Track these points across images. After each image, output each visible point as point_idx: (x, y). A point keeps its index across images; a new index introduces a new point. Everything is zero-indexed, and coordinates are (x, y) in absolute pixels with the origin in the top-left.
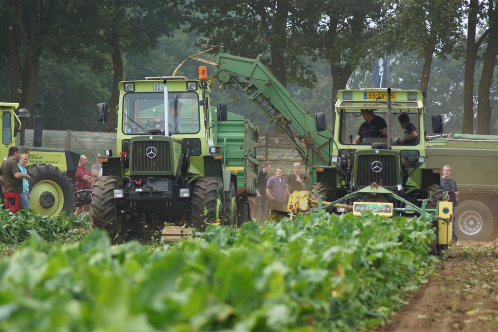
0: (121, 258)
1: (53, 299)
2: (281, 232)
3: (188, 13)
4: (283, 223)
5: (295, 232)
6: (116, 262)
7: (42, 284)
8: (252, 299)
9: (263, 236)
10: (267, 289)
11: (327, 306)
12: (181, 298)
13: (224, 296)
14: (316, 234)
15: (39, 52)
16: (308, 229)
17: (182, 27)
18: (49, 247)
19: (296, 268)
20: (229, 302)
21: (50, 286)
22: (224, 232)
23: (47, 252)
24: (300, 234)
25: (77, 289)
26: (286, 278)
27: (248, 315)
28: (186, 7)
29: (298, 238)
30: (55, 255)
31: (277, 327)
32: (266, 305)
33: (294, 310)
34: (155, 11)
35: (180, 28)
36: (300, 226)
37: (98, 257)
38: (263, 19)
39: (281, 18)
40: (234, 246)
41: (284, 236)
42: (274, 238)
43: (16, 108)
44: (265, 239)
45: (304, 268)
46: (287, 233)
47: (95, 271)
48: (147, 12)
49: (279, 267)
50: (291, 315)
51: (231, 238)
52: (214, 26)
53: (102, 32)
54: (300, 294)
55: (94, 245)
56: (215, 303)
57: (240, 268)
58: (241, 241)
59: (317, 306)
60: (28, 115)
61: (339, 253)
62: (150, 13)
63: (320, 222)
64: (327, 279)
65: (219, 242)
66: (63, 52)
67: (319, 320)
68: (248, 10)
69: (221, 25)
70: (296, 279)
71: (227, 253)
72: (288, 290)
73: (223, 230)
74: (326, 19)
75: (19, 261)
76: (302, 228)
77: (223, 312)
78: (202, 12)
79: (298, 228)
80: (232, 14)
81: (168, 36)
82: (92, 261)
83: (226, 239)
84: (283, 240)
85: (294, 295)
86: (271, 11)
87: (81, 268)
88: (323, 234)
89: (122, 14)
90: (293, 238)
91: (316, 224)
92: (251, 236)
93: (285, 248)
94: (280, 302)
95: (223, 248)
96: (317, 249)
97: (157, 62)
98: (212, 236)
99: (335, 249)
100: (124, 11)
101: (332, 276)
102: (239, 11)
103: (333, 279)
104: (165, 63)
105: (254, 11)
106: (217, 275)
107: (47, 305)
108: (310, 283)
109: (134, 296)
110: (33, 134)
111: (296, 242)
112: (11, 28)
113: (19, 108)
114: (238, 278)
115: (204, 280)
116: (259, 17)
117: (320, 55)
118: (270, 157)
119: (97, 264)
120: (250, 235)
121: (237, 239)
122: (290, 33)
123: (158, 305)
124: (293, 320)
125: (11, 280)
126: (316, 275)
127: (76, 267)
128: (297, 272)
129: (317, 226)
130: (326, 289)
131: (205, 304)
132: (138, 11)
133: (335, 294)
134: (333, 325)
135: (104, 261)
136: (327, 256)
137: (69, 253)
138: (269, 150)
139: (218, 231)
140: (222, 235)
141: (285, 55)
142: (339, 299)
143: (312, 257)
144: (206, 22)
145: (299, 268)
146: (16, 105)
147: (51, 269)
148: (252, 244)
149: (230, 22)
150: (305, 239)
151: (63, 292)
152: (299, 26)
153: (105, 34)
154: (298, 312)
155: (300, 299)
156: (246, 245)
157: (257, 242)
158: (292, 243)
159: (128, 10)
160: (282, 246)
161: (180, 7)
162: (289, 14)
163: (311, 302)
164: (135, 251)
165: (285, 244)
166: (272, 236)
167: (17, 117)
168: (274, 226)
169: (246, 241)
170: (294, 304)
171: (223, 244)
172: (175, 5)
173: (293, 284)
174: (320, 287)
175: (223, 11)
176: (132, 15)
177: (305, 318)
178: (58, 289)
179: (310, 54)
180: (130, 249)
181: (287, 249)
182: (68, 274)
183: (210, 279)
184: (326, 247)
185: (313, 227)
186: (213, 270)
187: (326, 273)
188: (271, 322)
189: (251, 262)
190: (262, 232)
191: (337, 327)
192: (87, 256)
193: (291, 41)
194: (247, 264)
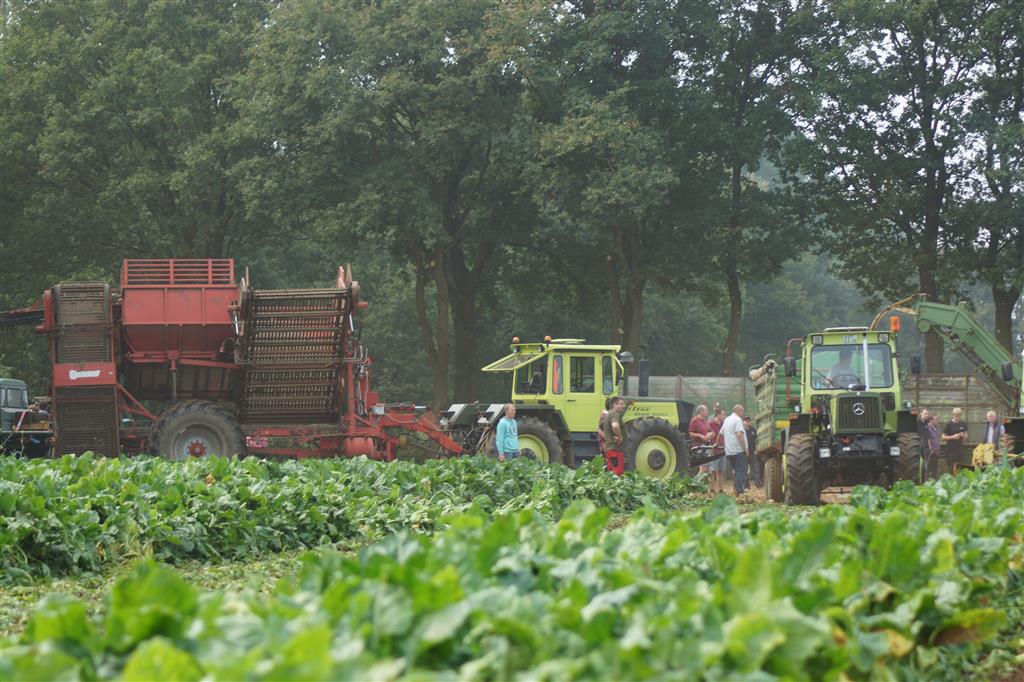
0: (754, 528)
1: (677, 579)
2: (942, 492)
3: (818, 232)
4: (944, 481)
5: (959, 492)
6: (747, 532)
7: (662, 561)
8: (916, 574)
9: (921, 497)
10: (934, 562)
11: (1004, 581)
12: (832, 574)
13: (882, 572)
14: (984, 494)
15: (642, 284)
16: (974, 488)
17: (812, 248)
18: (667, 517)
19: (967, 534)
20: (887, 579)
21: (672, 563)
22: (874, 494)
23: (664, 524)
24: (963, 494)
25: (704, 566)
26: (956, 547)
27: (912, 594)
28: (815, 225)
29: (964, 499)
30: (675, 526)
31: (947, 607)
32: (932, 582)
33: (965, 585)
34: (778, 232)
35: (808, 250)
36: (964, 484)
37: (726, 527)
38: (909, 236)
39: (931, 234)
40: (886, 510)
41: (946, 496)
42: (935, 499)
43: (618, 351)
44: (924, 501)
45: (975, 536)
46: (949, 493)
47: (724, 543)
48: (768, 233)
49: (945, 535)
50: (962, 592)
51: (881, 500)
52: (849, 246)
53: (715, 259)
54: (972, 567)
55: (720, 513)
56: (872, 581)
57: (900, 538)
58: (894, 505)
59: (993, 581)
60: (632, 360)
61: (1016, 516)
62: (772, 233)
63: (988, 479)
64: (1003, 548)
65: (867, 506)
66: (671, 284)
67: (994, 597)
68: (889, 227)
69: (858, 245)
70: (966, 549)
71: (879, 518)
72: (959, 562)
73: (872, 491)
74: (984, 234)
75: (633, 535)
76: (966, 487)
77: (882, 591)
78: (835, 230)
79: (962, 487)
80: (871, 232)
81: (795, 259)
82: (719, 532)
83: (877, 502)
84: (944, 501)
85: (965, 568)
86: (919, 227)
87: (708, 542)
88: (993, 494)
89: (738, 236)
90: (957, 499)
91: (984, 481)
92: (906, 497)
93: (948, 510)
94: (950, 579)
95: (873, 513)
96: (988, 512)
97: (781, 292)
98: (859, 499)
99: (1011, 511)
100: (740, 233)
101: (1010, 544)
102: (879, 230)
103: (1010, 548)
104: (791, 293)
105: (897, 227)
106: (872, 547)
107: (671, 587)
108: (984, 553)
109: (778, 574)
110: (637, 382)
111: (961, 505)
112: (609, 258)
113: (621, 351)
114: (897, 548)
115: (855, 552)
116: (904, 235)
117: (979, 278)
118: (922, 401)
119: (725, 535)
120: (904, 496)
121: (889, 501)
122: (942, 252)
123: (804, 584)
124: (965, 598)
125: (625, 557)
126: (990, 543)
127: (702, 542)
128: (967, 541)
129: (985, 484)
130: (1003, 559)
131: (860, 585)
132: (758, 232)
133: (1012, 565)
134: (1011, 603)
135: (733, 532)
136: (1001, 519)
137: (691, 522)
138: (921, 393)
139: (867, 492)
140: (871, 497)
141: (936, 279)
142: (1017, 571)
143: (984, 522)
144: (840, 242)
145: (969, 536)
146: (618, 348)
147: (671, 542)
148: (909, 507)
149: (869, 241)
150: (973, 500)
151: (687, 569)
152: (953, 243)
153: (719, 260)
154: (971, 588)
155: (972, 574)
156: (901, 509)
157: (914, 505)
158: (956, 505)
159: (745, 232)
160: (944, 509)
161: (808, 226)
162: (940, 229)
163: (986, 577)
164: (769, 519)
165: (948, 507)
166: (932, 497)
167: (619, 362)
168: (933, 484)
169: (901, 504)
170: (966, 579)
171: (873, 509)
172: (803, 223)
173: (963, 554)
174: (996, 557)
175: (860, 228)
176: (751, 238)
177: (980, 596)
178: (681, 566)
179: (966, 278)
180: (763, 516)
181: (952, 512)
182: (692, 549)
183: (864, 551)
184: (1000, 509)
185: (980, 484)
186: (868, 542)
187: (1002, 541)
188: (939, 602)
189: (912, 529)
190: (919, 493)
191: (1016, 605)
192: (713, 526)
193: (943, 261)
194: (908, 532)
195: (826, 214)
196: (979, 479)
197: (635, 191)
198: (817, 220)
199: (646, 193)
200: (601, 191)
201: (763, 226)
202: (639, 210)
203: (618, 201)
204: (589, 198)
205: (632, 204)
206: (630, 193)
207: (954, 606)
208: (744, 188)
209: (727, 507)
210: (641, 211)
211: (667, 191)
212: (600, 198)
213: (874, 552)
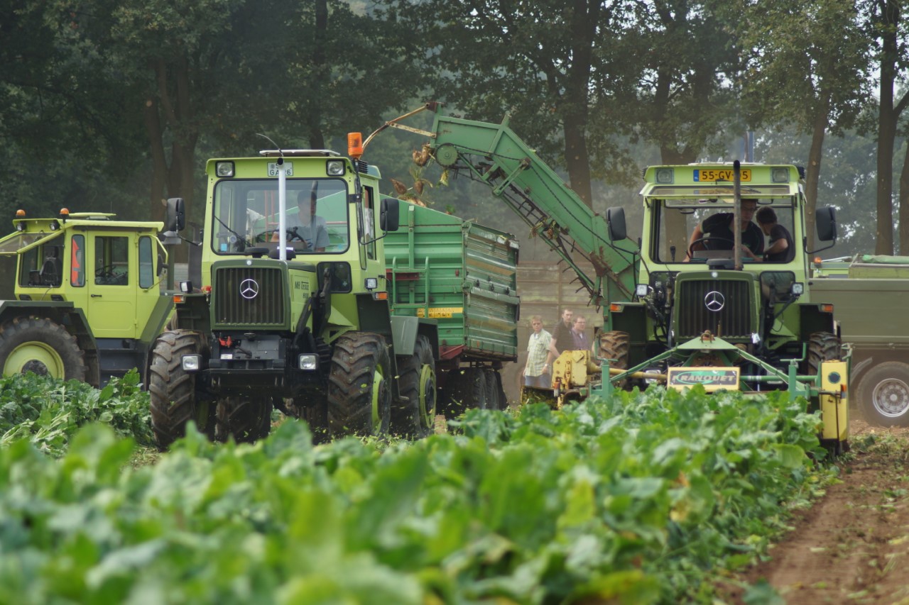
0: (332, 466)
1: (222, 532)
2: (586, 419)
3: (431, 71)
4: (590, 404)
5: (609, 416)
6: (322, 471)
7: (203, 508)
8: (540, 525)
9: (557, 425)
10: (562, 508)
11: (662, 537)
12: (428, 527)
13: (496, 523)
14: (643, 421)
15: (194, 139)
16: (630, 413)
17: (421, 94)
18: (215, 451)
19: (612, 475)
20: (503, 532)
21: (217, 511)
22: (494, 420)
23: (211, 459)
24: (614, 421)
25: (261, 516)
26: (597, 490)
27: (536, 552)
28: (427, 62)
29: (615, 428)
30: (224, 462)
31: (583, 572)
32: (563, 536)
33: (609, 542)
34: (377, 71)
35: (417, 97)
36: (616, 408)
37: (294, 463)
38: (551, 78)
39: (579, 75)
40: (511, 442)
41: (592, 424)
42: (575, 428)
43: (160, 230)
44: (561, 430)
45: (626, 476)
46: (596, 421)
47: (289, 486)
48: (364, 72)
49: (584, 475)
50: (606, 551)
51: (505, 429)
52: (471, 90)
53: (292, 106)
54: (620, 518)
55: (287, 445)
56: (482, 534)
57: (521, 477)
58: (522, 435)
59: (648, 536)
60: (179, 241)
61: (681, 452)
62: (368, 73)
63: (648, 402)
64: (662, 493)
65: (486, 437)
66: (232, 138)
67: (650, 558)
68: (525, 65)
69: (482, 89)
70: (612, 493)
71: (497, 453)
72: (600, 512)
73: (492, 417)
74: (650, 76)
75: (166, 473)
76: (620, 412)
77: (496, 548)
78: (453, 69)
79: (613, 413)
80: (501, 71)
81: (399, 109)
82: (284, 471)
83: (498, 432)
84: (590, 431)
85: (610, 518)
86: (563, 65)
87: (266, 483)
88: (654, 421)
89: (324, 77)
90: (605, 428)
91: (643, 404)
92: (538, 426)
93: (593, 443)
94: (589, 531)
95: (493, 446)
96: (645, 444)
97: (382, 152)
98: (475, 427)
99: (673, 444)
100: (328, 70)
101: (671, 488)
102: (512, 67)
103: (671, 493)
104: (395, 153)
105: (536, 66)
106: (484, 489)
107: (213, 542)
108: (636, 500)
109: (351, 526)
110: (187, 271)
111: (611, 435)
112: (149, 104)
113: (164, 230)
114: (517, 493)
115: (463, 497)
116: (543, 76)
117: (643, 133)
118: (566, 299)
119: (292, 475)
120: (537, 424)
121: (515, 431)
122: (595, 99)
123: (389, 539)
124: (609, 558)
125: (155, 503)
126: (645, 487)
127: (258, 482)
128: (614, 482)
129: (645, 408)
130: (662, 508)
131: (465, 537)
132: (350, 71)
133: (675, 516)
134: (674, 566)
135: (304, 470)
136: (660, 453)
137: (247, 457)
138: (565, 287)
139: (485, 419)
140: (491, 425)
141: (587, 134)
142: (683, 524)
143: (638, 458)
144: (459, 86)
145: (618, 476)
146: (160, 225)
147: (217, 483)
148: (540, 438)
149: (497, 84)
150: (626, 429)
151: (237, 520)
152: (609, 87)
153: (298, 108)
154: (617, 545)
155: (620, 526)
156: (531, 441)
157: (547, 436)
158: (604, 437)
159: (335, 69)
160: (588, 440)
161: (416, 62)
162: (593, 69)
163: (639, 530)
164: (352, 453)
165: (593, 438)
166: (571, 425)
167: (161, 243)
168: (574, 409)
169: (530, 435)
170: (610, 534)
171: (493, 440)
172: (410, 59)
173: (608, 501)
174: (651, 505)
175: (486, 66)
176: (340, 78)
177: (628, 556)
178: (230, 515)
179: (626, 133)
180: (346, 450)
181: (597, 445)
182: (245, 493)
183: (473, 496)
184: (659, 441)
185: (637, 409)
186: (478, 482)
187: (659, 483)
188: (572, 564)
189: (539, 467)
190: (555, 420)
191: (681, 568)
192: (275, 462)
193: (595, 111)
194: (533, 471)
195: (441, 47)
196: (637, 402)
197: (184, 12)
198: (429, 54)
199: (199, 16)
200: (137, 12)
201: (357, 63)
202: (191, 39)
203: (161, 26)
204: (122, 21)
205: (180, 30)
206: (178, 15)
207: (592, 568)
208: (331, 12)
209: (296, 437)
210: (193, 41)
211: (228, 14)
212: (137, 22)
213: (488, 498)
